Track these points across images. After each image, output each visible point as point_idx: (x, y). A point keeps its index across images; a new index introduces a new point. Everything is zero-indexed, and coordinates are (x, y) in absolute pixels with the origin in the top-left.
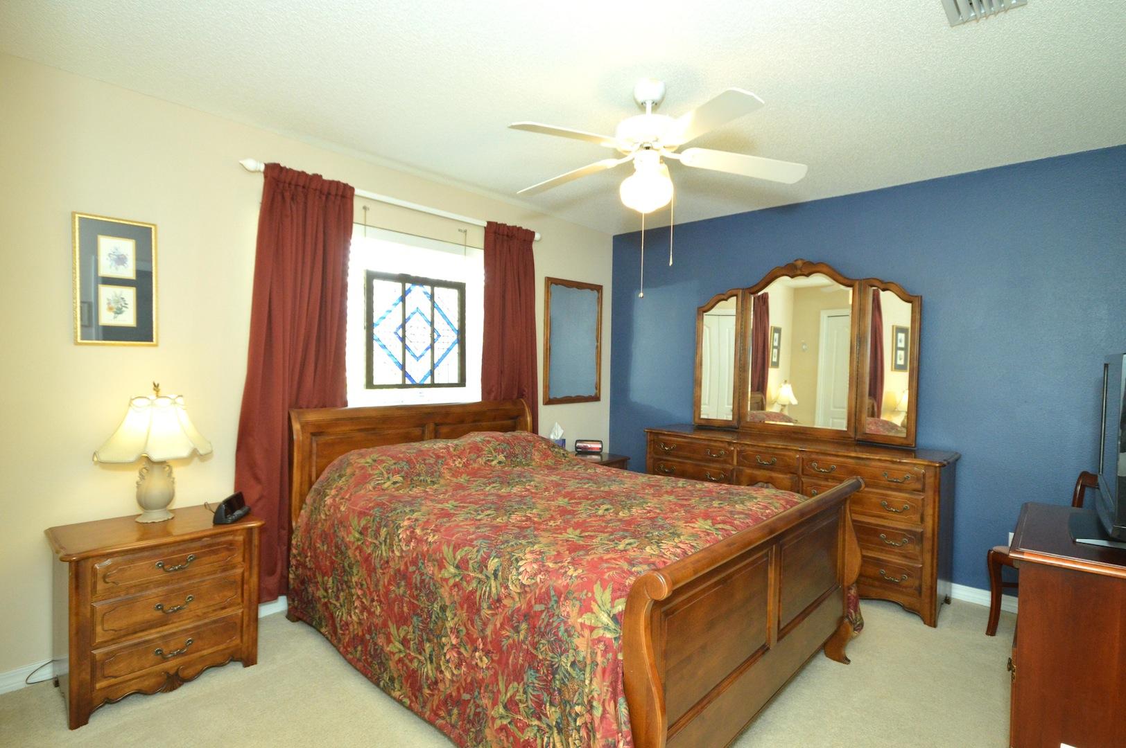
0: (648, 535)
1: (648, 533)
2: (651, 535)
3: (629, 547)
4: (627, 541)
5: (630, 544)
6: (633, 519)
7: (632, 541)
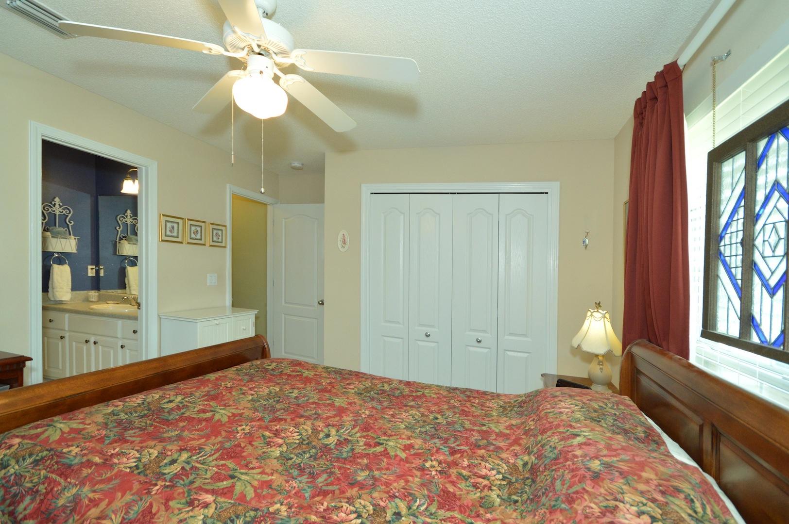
0: (257, 369)
1: (257, 371)
2: (255, 370)
3: (270, 364)
4: (270, 367)
5: (269, 365)
6: (267, 383)
7: (268, 367)
